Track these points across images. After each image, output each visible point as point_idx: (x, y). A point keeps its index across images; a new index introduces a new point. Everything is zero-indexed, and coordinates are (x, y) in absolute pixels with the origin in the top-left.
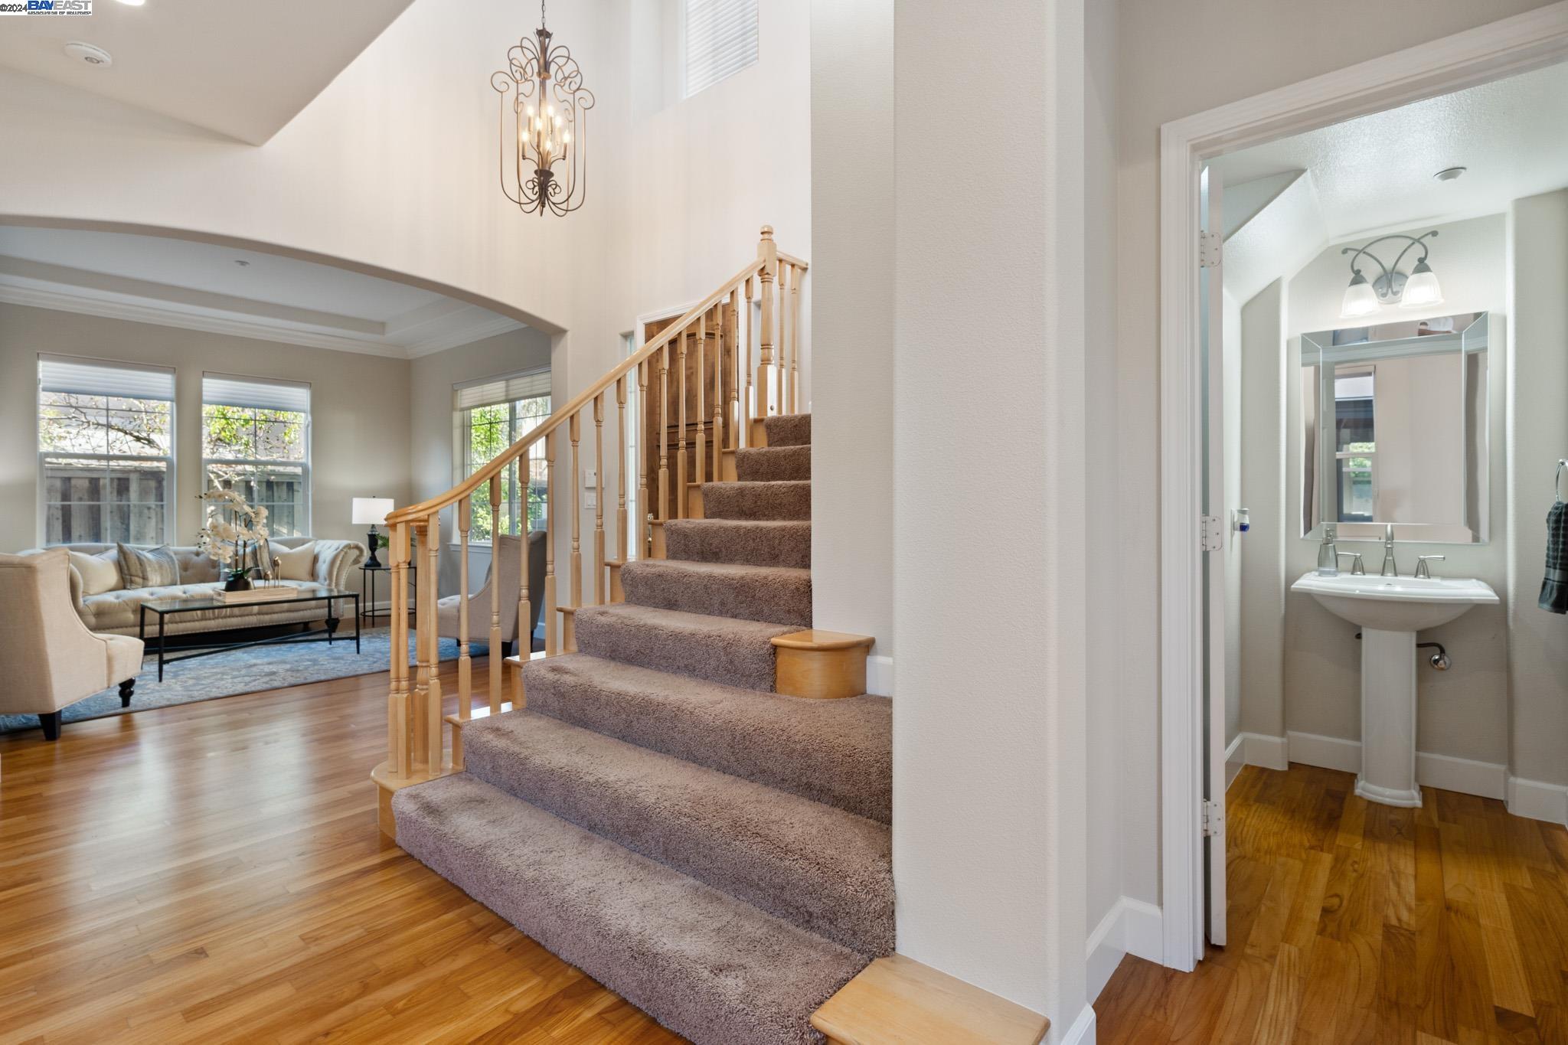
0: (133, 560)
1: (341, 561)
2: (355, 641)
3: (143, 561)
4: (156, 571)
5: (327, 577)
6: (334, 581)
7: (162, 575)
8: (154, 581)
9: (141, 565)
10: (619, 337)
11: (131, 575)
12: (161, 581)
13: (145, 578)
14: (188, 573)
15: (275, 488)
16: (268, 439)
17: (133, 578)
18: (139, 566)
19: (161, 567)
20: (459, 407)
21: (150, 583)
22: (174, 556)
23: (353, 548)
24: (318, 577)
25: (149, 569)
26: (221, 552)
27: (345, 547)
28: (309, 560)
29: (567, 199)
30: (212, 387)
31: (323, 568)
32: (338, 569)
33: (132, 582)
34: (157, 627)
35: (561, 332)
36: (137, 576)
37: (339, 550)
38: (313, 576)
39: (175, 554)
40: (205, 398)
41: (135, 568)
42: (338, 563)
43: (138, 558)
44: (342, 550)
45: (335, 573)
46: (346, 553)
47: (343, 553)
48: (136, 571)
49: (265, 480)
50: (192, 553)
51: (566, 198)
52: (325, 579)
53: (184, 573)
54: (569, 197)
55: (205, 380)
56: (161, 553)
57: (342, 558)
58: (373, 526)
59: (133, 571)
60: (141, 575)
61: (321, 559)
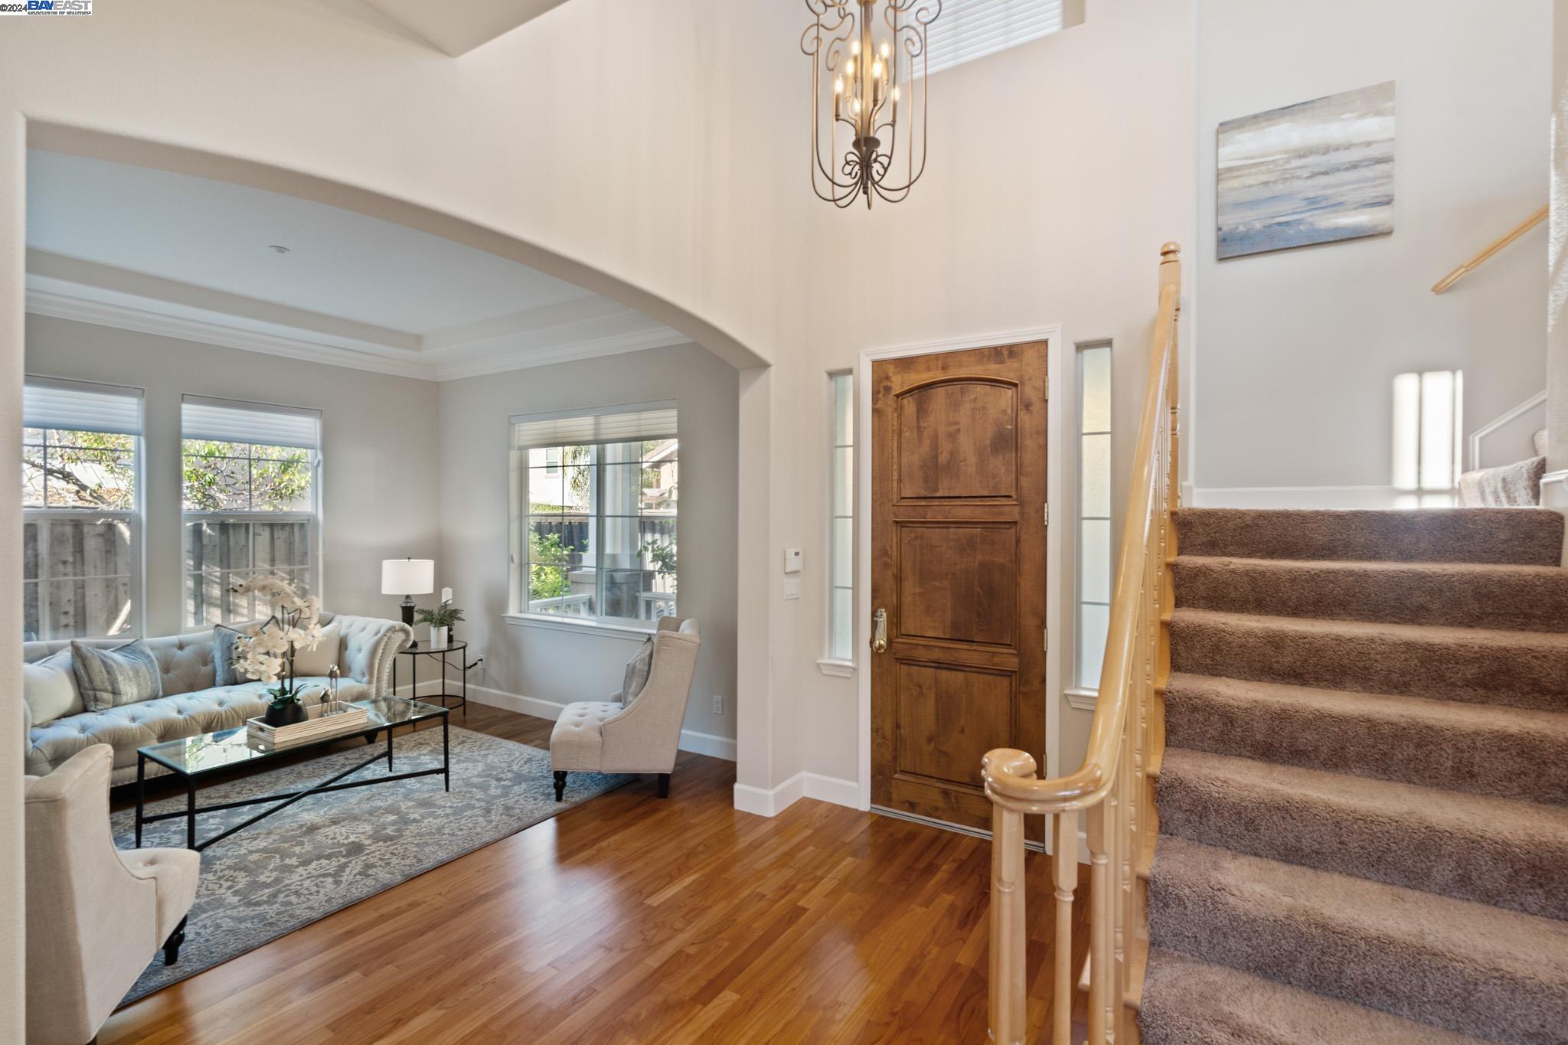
0: (97, 667)
1: (384, 649)
2: (443, 775)
3: (111, 666)
4: (130, 680)
5: (365, 672)
6: (375, 676)
7: (139, 685)
8: (129, 695)
9: (109, 673)
10: (825, 376)
11: (95, 690)
12: (139, 694)
13: (115, 692)
14: (169, 675)
15: (231, 531)
16: (233, 473)
17: (99, 694)
18: (106, 675)
19: (137, 672)
20: (516, 444)
21: (124, 699)
22: (151, 653)
23: (398, 631)
24: (350, 669)
25: (120, 678)
26: (263, 668)
27: (388, 630)
28: (335, 645)
29: (908, 186)
30: (192, 414)
31: (358, 659)
32: (380, 660)
33: (96, 700)
34: (134, 770)
35: (760, 365)
36: (106, 691)
37: (379, 635)
38: (343, 668)
39: (152, 649)
40: (185, 430)
41: (100, 676)
42: (380, 651)
43: (105, 664)
44: (385, 635)
45: (376, 666)
46: (389, 638)
47: (386, 638)
48: (103, 683)
49: (219, 522)
50: (173, 645)
51: (907, 184)
52: (363, 674)
53: (165, 676)
54: (911, 184)
55: (184, 406)
56: (133, 652)
57: (385, 646)
58: (408, 597)
59: (98, 683)
60: (110, 688)
61: (352, 644)
